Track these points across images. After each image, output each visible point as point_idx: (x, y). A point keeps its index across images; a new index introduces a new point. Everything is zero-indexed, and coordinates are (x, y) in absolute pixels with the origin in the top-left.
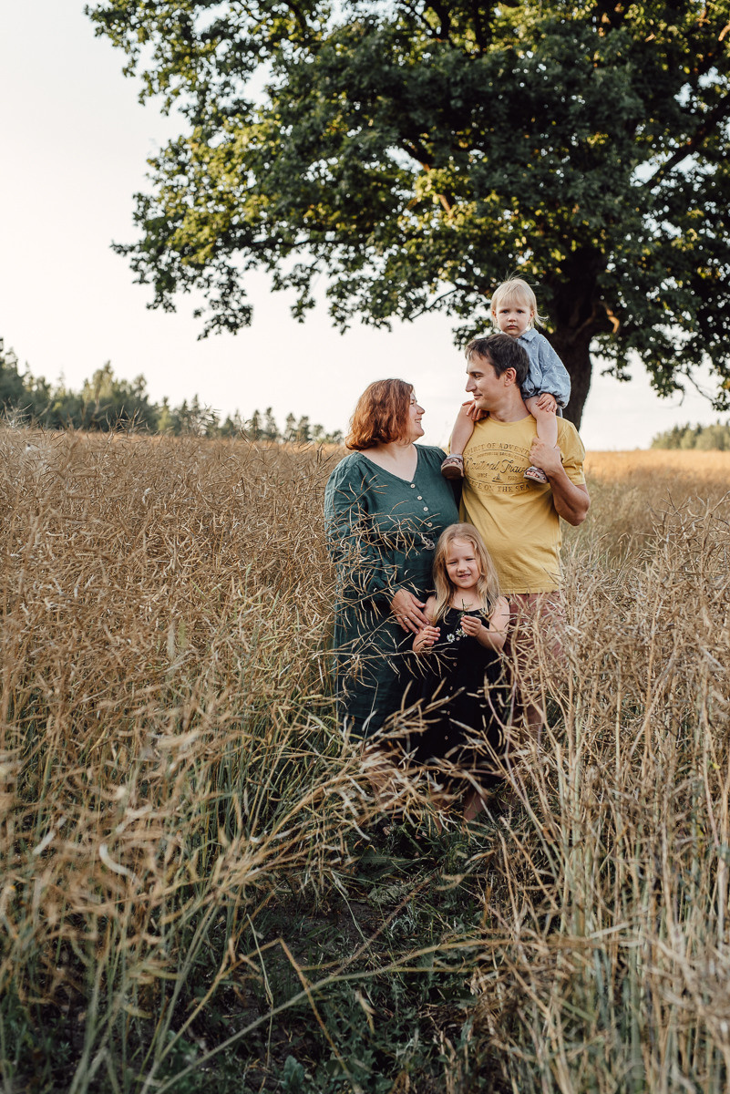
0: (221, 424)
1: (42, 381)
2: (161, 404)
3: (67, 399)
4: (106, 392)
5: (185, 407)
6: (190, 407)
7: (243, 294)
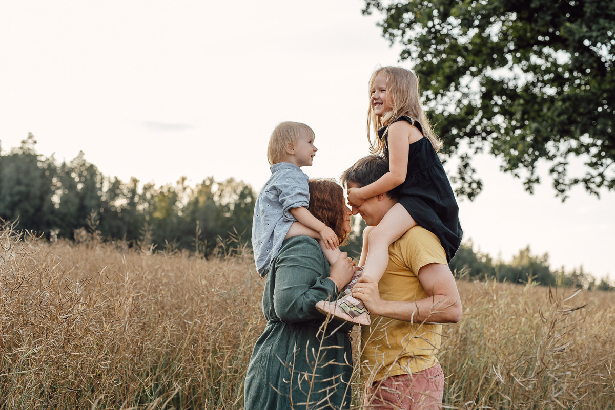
0: (598, 283)
1: (487, 256)
2: (560, 271)
3: (502, 266)
4: (525, 262)
5: (575, 272)
6: (578, 272)
7: (474, 171)
